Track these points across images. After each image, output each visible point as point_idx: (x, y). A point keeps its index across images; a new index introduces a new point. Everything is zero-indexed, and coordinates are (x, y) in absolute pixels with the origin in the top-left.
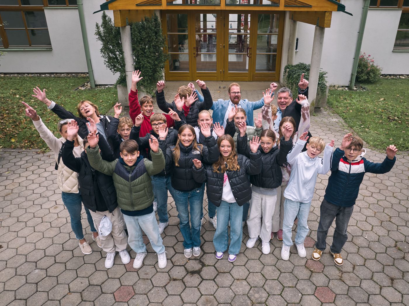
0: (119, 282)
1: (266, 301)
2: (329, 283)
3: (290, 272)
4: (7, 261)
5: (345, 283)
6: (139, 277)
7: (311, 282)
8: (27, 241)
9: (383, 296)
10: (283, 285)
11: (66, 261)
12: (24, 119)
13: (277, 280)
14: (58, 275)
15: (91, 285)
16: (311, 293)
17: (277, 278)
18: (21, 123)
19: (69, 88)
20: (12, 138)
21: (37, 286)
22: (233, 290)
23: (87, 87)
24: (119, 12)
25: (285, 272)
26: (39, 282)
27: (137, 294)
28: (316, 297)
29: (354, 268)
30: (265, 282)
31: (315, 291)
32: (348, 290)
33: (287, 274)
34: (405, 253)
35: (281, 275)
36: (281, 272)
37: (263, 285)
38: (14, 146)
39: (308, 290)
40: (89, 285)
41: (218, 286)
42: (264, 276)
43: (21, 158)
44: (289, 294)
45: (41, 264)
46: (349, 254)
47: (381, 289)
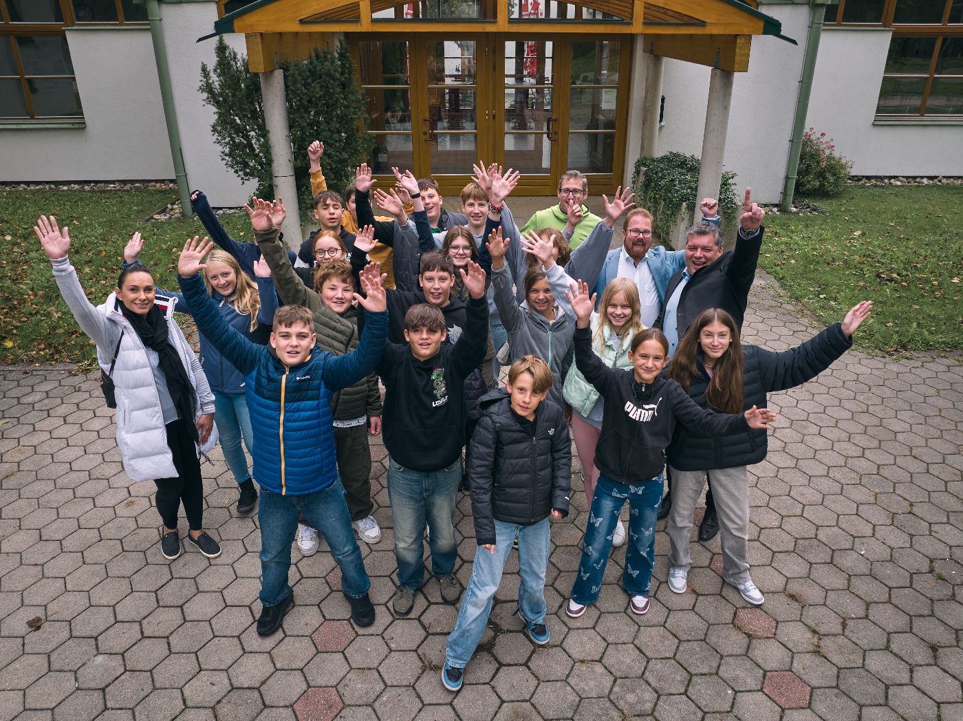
0: (303, 679)
1: (654, 710)
2: (792, 662)
3: (701, 640)
4: (23, 637)
5: (828, 660)
6: (348, 664)
7: (752, 660)
8: (69, 587)
9: (918, 689)
10: (688, 672)
11: (169, 632)
12: (30, 293)
13: (674, 658)
14: (153, 666)
15: (237, 688)
16: (754, 687)
17: (672, 655)
18: (24, 303)
19: (129, 216)
20: (5, 338)
21: (104, 696)
22: (575, 687)
23: (172, 213)
24: (259, 36)
25: (688, 641)
26: (107, 686)
27: (349, 705)
28: (767, 695)
29: (844, 626)
30: (645, 664)
31: (763, 683)
32: (838, 677)
33: (695, 644)
34: (954, 586)
35: (681, 648)
36: (680, 641)
37: (643, 674)
38: (11, 357)
39: (749, 680)
40: (230, 688)
41: (539, 680)
42: (641, 651)
43: (33, 387)
44: (703, 691)
45: (108, 642)
46: (830, 593)
47: (911, 671)
